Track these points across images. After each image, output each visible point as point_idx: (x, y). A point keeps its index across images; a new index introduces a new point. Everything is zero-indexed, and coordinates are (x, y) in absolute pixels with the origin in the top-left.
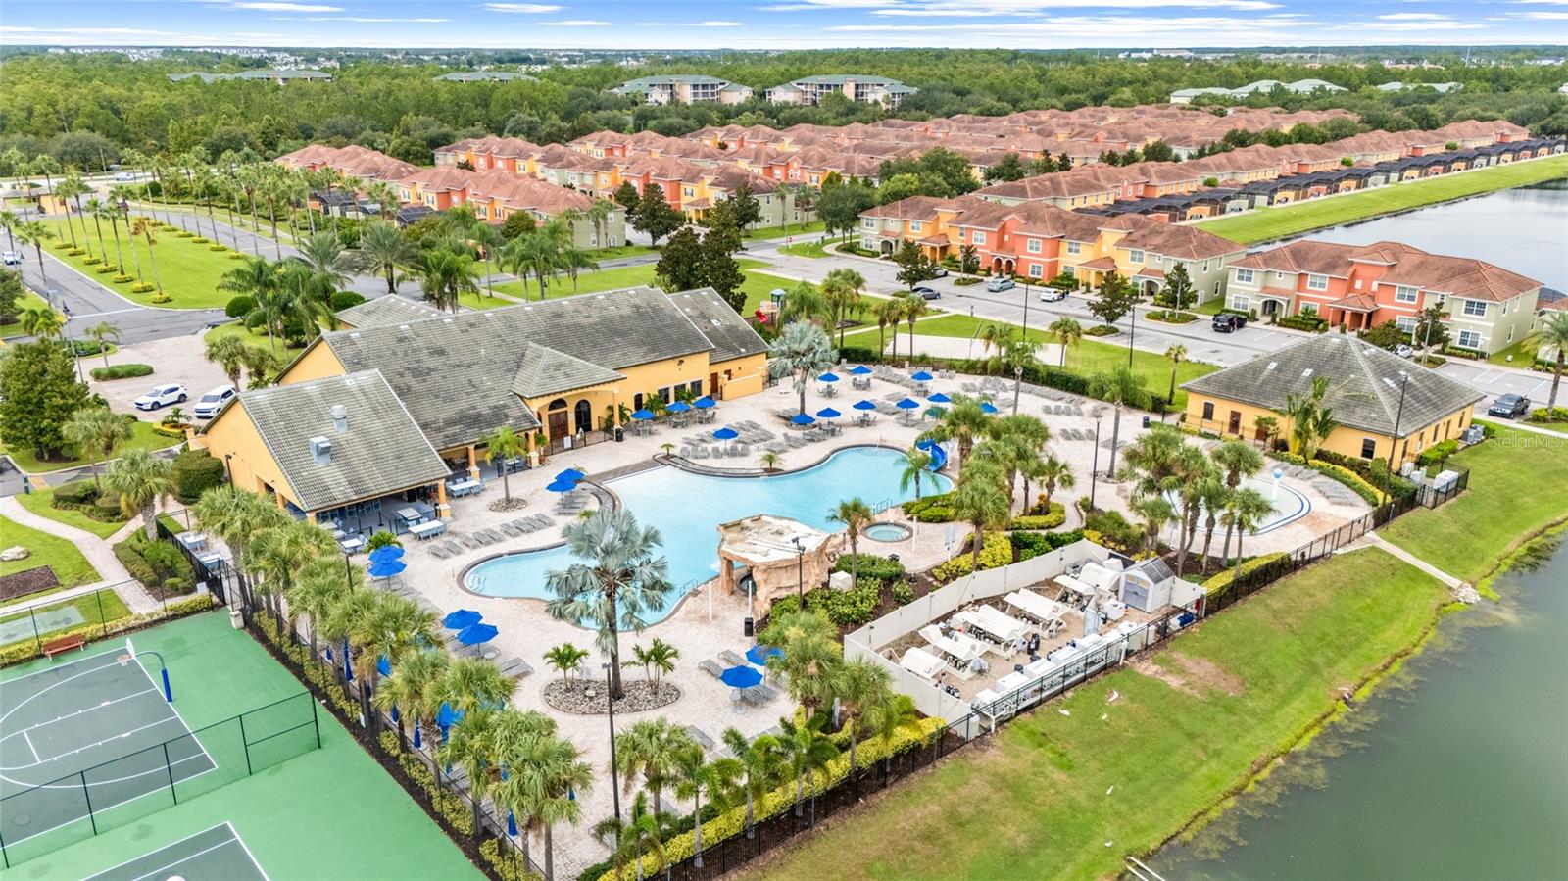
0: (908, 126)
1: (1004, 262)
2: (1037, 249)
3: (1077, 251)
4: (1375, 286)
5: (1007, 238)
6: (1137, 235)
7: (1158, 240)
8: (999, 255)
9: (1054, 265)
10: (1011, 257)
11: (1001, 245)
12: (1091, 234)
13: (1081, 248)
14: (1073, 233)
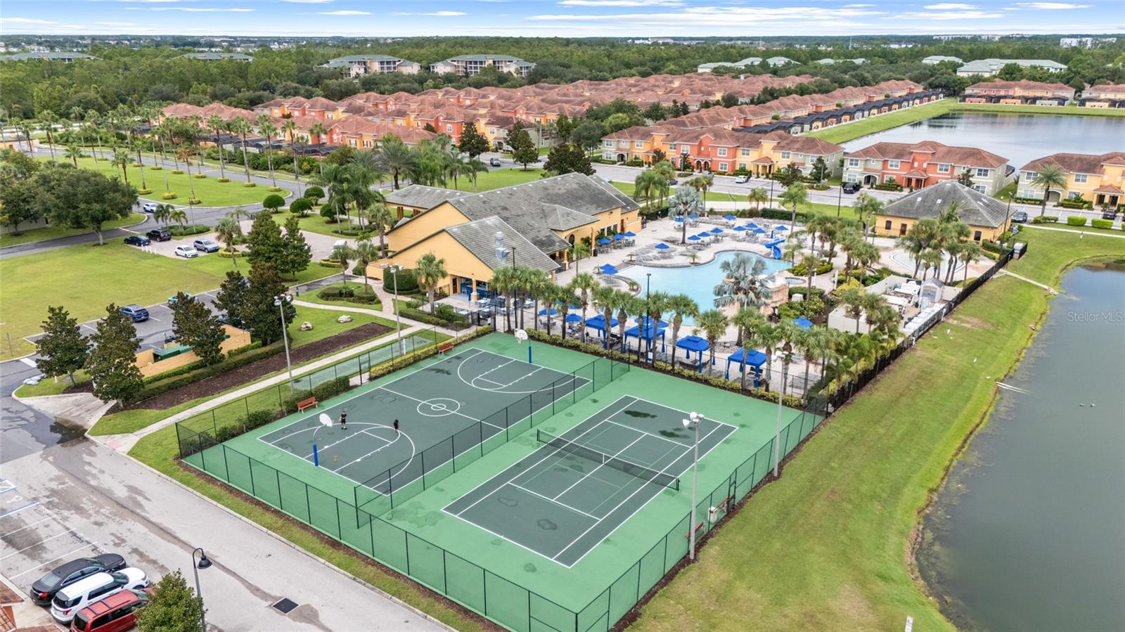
0: (554, 88)
1: (702, 163)
2: (724, 154)
3: (748, 154)
4: (925, 165)
5: (702, 149)
6: (783, 143)
7: (798, 146)
8: (699, 159)
9: (734, 163)
10: (706, 160)
11: (699, 153)
12: (756, 144)
13: (751, 152)
14: (744, 144)
